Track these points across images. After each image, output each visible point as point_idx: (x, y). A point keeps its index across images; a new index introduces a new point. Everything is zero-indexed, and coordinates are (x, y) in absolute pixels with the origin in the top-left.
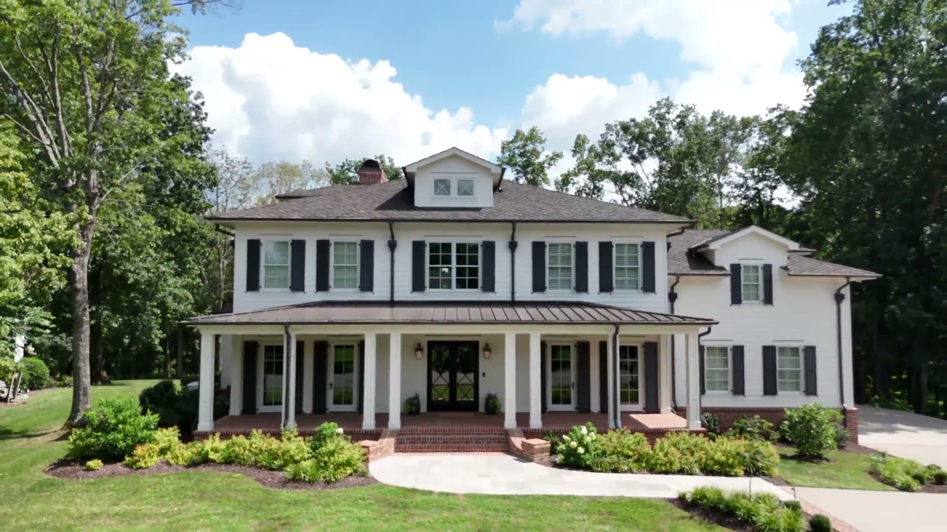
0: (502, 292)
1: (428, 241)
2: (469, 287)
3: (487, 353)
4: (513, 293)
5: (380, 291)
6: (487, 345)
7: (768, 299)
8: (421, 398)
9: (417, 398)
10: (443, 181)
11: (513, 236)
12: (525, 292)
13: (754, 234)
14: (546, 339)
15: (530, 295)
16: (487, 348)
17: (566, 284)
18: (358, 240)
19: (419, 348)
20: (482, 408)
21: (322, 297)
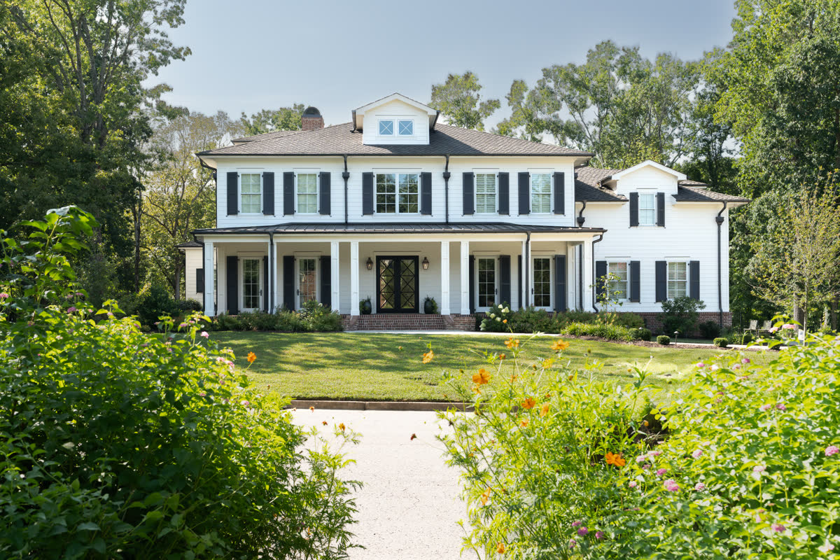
0: (437, 215)
1: (376, 172)
2: (410, 212)
3: (426, 265)
4: (447, 215)
5: (337, 215)
6: (425, 258)
7: (661, 222)
8: (372, 301)
9: (369, 301)
10: (386, 123)
11: (447, 168)
12: (457, 215)
13: (650, 166)
14: (475, 254)
15: (460, 217)
16: (426, 261)
17: (491, 208)
18: (317, 172)
19: (369, 262)
20: (421, 310)
21: (289, 219)
